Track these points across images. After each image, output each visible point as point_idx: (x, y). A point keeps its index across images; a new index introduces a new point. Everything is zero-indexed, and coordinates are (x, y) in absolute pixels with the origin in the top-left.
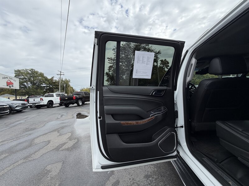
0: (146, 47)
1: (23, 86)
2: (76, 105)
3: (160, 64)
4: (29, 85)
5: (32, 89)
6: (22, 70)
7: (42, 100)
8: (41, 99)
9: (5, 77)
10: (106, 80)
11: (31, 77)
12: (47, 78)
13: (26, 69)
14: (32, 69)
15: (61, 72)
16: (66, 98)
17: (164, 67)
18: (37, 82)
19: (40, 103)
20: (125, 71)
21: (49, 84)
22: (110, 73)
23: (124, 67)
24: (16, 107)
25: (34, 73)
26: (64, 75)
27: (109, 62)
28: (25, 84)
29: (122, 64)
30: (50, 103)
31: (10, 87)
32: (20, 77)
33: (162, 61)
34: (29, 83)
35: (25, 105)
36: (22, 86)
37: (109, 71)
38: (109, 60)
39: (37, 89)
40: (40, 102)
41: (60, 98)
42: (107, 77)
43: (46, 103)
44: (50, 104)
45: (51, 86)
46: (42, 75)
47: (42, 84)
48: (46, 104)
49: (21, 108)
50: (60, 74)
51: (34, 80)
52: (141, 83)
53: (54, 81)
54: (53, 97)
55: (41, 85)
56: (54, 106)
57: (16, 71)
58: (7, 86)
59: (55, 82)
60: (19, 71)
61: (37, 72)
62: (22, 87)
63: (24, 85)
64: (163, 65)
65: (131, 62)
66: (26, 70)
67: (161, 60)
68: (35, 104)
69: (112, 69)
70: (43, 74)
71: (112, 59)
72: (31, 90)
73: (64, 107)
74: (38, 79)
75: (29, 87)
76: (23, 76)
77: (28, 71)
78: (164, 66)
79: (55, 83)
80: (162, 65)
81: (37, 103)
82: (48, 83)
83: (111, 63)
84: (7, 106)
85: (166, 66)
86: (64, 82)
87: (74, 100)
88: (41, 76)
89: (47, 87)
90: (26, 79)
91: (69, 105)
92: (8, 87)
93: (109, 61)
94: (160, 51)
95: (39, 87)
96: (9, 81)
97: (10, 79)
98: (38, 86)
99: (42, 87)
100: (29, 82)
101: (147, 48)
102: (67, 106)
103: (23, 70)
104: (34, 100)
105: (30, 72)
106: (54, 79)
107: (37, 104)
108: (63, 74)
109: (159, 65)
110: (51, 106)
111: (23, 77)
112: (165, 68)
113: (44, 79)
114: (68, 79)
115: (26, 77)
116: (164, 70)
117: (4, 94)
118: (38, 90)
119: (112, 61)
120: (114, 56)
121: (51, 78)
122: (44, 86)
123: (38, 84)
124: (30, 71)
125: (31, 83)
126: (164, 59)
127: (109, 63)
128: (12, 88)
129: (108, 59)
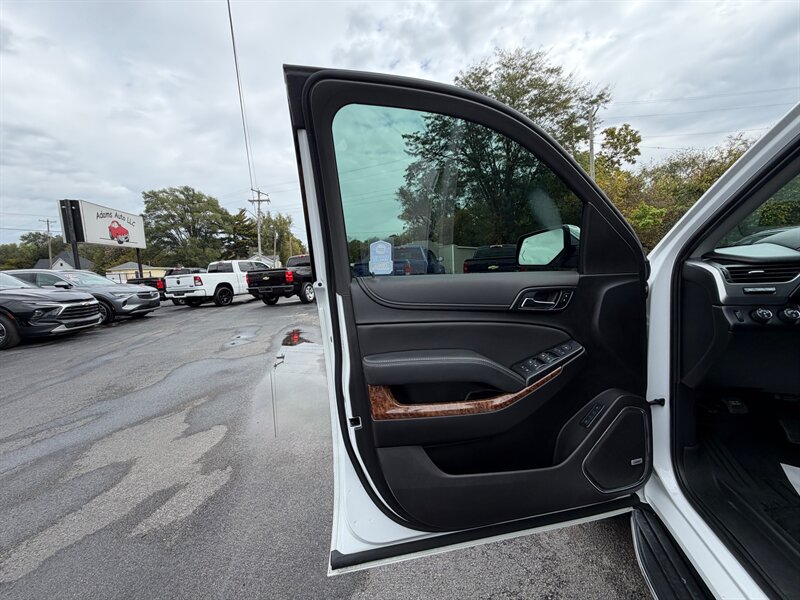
0: (550, 81)
1: (169, 240)
2: (295, 298)
3: (603, 146)
4: (183, 235)
5: (191, 247)
6: (161, 192)
7: (200, 281)
8: (195, 278)
9: (104, 211)
10: (401, 213)
11: (187, 211)
12: (227, 213)
13: (171, 189)
14: (187, 189)
15: (259, 192)
16: (266, 278)
17: (615, 159)
18: (203, 226)
19: (193, 291)
20: (466, 181)
21: (235, 232)
22: (413, 189)
23: (460, 167)
24: (125, 303)
25: (192, 201)
26: (268, 201)
27: (408, 148)
28: (173, 232)
29: (456, 154)
30: (223, 292)
31: (121, 242)
32: (158, 213)
33: (610, 133)
34: (182, 229)
35: (149, 297)
36: (166, 239)
37: (409, 184)
38: (407, 144)
39: (203, 247)
40: (195, 288)
41: (248, 276)
42: (404, 204)
43: (211, 292)
44: (224, 295)
45: (241, 239)
46: (212, 204)
47: (217, 233)
48: (212, 294)
49: (139, 308)
50: (257, 198)
51: (194, 222)
52: (522, 222)
53: (247, 223)
54: (232, 271)
55: (214, 235)
56: (235, 299)
57: (146, 196)
58: (112, 238)
59: (249, 225)
60: (154, 194)
61: (199, 198)
62: (167, 242)
63: (170, 236)
64: (612, 150)
65: (487, 146)
66: (173, 191)
67: (606, 131)
68: (183, 293)
69: (420, 176)
70: (217, 202)
71: (418, 138)
72: (190, 251)
73: (261, 303)
74: (204, 217)
75: (184, 241)
76: (165, 208)
77: (177, 193)
78: (616, 154)
79: (249, 227)
80: (609, 151)
81: (187, 292)
82: (230, 228)
83: (416, 155)
84: (91, 303)
85: (625, 152)
86: (275, 223)
87: (287, 284)
88: (210, 208)
89: (230, 240)
90: (173, 217)
91: (277, 300)
92: (115, 243)
93: (410, 147)
94: (607, 92)
95: (208, 241)
96: (116, 226)
97: (116, 219)
98: (206, 238)
99: (215, 240)
100: (184, 226)
101: (551, 85)
102: (270, 301)
103: (164, 191)
104: (178, 283)
105: (182, 197)
106: (248, 215)
107: (186, 295)
108: (266, 198)
109: (597, 149)
110: (227, 301)
111: (165, 212)
112: (622, 161)
113: (220, 216)
114: (284, 216)
115: (174, 213)
116: (617, 169)
117: (126, 262)
118: (208, 250)
119: (420, 146)
120: (428, 126)
121: (238, 212)
122: (222, 239)
123: (206, 233)
124: (182, 193)
125: (188, 229)
126: (619, 126)
127: (409, 153)
128: (125, 244)
129: (406, 140)
